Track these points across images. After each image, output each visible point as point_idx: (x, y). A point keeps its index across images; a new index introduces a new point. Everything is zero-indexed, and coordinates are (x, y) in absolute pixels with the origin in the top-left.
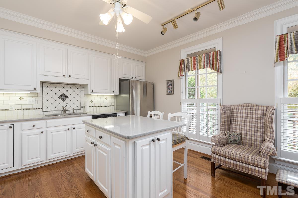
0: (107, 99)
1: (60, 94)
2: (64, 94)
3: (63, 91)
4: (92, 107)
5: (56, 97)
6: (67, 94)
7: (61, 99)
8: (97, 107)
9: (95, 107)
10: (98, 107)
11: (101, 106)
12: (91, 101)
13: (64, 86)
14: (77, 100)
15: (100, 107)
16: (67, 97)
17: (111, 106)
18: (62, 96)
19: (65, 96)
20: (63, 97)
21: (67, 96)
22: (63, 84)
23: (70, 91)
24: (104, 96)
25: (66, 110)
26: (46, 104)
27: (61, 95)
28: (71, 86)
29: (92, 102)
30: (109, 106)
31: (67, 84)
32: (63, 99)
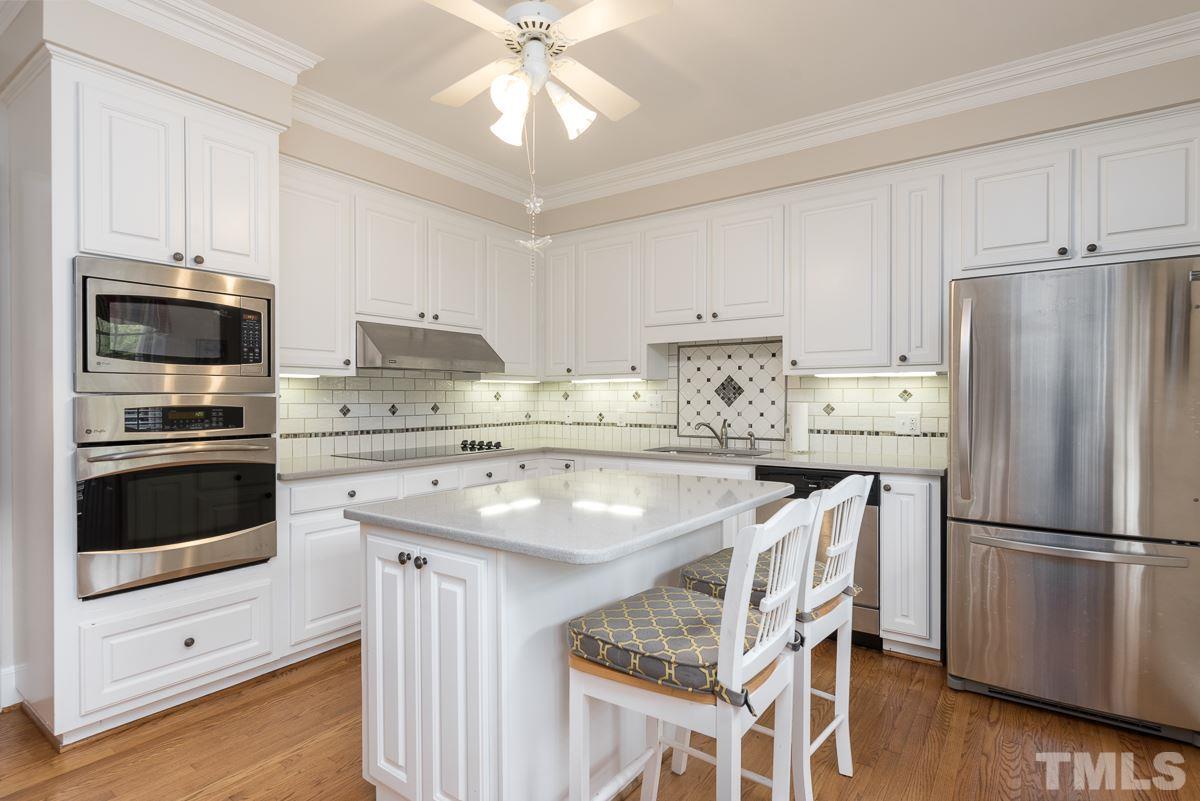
0: (910, 395)
1: (719, 379)
2: (732, 380)
3: (729, 369)
4: (833, 432)
5: (710, 391)
6: (740, 379)
7: (723, 398)
8: (854, 433)
9: (847, 433)
10: (862, 433)
11: (877, 433)
12: (828, 406)
13: (729, 350)
14: (773, 403)
15: (869, 433)
16: (739, 390)
17: (933, 435)
18: (724, 389)
19: (734, 388)
20: (730, 390)
21: (740, 388)
22: (728, 344)
23: (751, 367)
24: (894, 384)
25: (729, 435)
26: (688, 414)
27: (723, 384)
28: (751, 348)
29: (833, 409)
30: (925, 435)
31: (742, 343)
32: (729, 399)
